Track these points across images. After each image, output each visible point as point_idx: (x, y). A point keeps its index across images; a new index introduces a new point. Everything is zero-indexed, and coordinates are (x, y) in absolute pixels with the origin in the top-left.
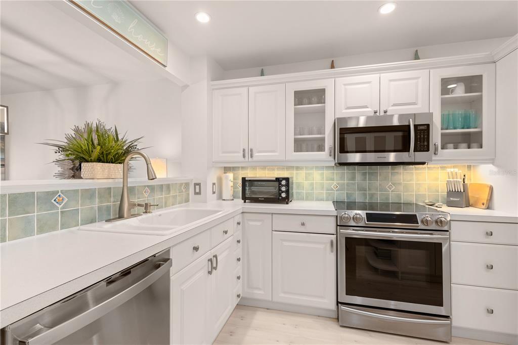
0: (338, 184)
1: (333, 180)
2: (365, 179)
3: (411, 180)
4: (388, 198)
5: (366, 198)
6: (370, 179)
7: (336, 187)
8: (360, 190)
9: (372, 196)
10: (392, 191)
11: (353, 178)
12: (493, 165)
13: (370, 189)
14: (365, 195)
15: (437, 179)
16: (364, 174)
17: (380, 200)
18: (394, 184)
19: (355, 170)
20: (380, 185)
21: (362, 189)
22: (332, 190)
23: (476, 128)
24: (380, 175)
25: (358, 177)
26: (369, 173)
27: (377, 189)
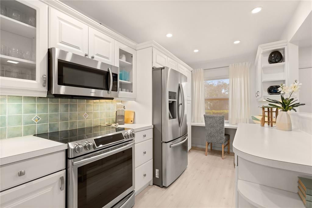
0: (40, 116)
1: (34, 112)
2: (67, 111)
3: (98, 110)
4: (84, 125)
5: (68, 126)
6: (71, 110)
7: (37, 119)
8: (63, 120)
9: (72, 124)
10: (87, 119)
11: (56, 110)
12: (135, 101)
13: (71, 119)
14: (67, 124)
15: (109, 109)
16: (66, 106)
17: (79, 126)
18: (88, 113)
19: (58, 102)
20: (79, 114)
21: (64, 119)
22: (33, 122)
23: (128, 81)
24: (79, 106)
25: (61, 108)
26: (70, 105)
27: (76, 118)
